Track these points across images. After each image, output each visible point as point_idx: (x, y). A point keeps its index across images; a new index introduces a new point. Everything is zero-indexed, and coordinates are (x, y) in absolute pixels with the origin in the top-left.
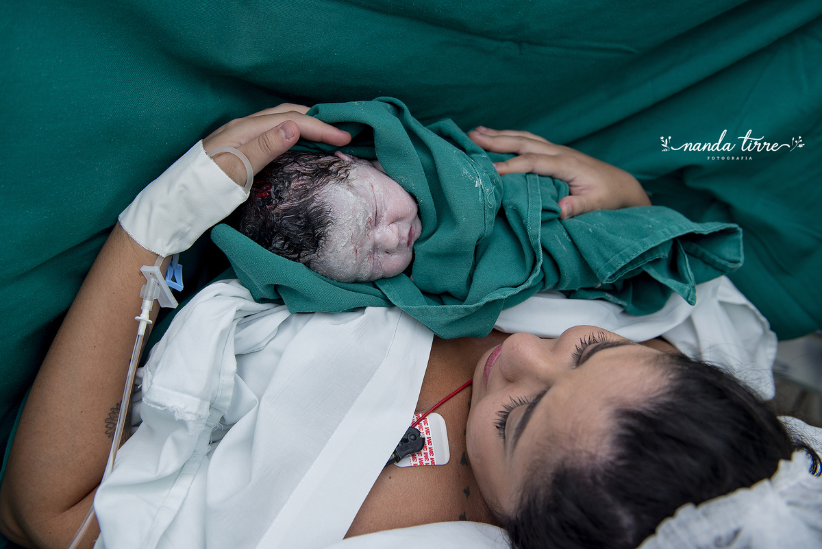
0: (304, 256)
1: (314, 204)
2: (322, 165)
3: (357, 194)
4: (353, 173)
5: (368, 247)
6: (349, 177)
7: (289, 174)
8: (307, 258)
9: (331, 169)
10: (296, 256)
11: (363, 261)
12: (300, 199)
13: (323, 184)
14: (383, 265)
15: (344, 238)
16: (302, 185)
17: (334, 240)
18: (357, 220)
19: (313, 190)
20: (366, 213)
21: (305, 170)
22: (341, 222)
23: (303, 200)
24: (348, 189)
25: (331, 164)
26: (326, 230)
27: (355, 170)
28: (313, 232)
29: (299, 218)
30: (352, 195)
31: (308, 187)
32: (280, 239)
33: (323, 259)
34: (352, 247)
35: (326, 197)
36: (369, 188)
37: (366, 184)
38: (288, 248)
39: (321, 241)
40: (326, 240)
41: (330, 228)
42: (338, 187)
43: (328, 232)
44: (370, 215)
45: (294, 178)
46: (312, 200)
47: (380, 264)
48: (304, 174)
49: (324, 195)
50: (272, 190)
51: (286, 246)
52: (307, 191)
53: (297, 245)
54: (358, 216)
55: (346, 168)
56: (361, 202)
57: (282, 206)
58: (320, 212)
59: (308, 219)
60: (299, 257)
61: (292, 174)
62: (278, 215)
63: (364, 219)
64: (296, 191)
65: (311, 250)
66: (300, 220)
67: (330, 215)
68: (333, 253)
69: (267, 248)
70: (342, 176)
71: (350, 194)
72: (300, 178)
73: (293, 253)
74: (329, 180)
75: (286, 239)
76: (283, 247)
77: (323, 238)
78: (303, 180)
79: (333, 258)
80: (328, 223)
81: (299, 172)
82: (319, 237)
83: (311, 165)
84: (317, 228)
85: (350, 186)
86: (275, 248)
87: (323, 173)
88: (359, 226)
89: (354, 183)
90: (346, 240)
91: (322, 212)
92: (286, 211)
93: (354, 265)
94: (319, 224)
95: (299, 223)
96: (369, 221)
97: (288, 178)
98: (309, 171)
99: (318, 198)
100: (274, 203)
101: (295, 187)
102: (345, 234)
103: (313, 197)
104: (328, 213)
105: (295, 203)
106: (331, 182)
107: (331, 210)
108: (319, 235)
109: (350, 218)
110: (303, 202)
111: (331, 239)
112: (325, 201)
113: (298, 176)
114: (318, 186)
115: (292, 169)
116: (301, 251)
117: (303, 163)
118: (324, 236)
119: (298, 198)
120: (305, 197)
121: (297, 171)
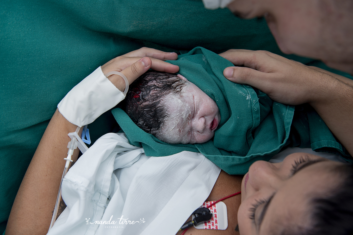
0: (153, 131)
1: (160, 105)
2: (169, 82)
3: (184, 101)
4: (184, 89)
5: (187, 129)
6: (182, 91)
7: (150, 86)
8: (154, 132)
9: (173, 85)
10: (149, 130)
11: (184, 136)
12: (153, 101)
13: (166, 94)
14: (196, 138)
15: (173, 125)
16: (155, 93)
17: (168, 125)
18: (182, 115)
19: (161, 97)
20: (188, 111)
21: (158, 85)
22: (172, 116)
23: (154, 101)
24: (179, 98)
25: (174, 82)
26: (164, 120)
27: (186, 87)
28: (158, 119)
29: (152, 111)
30: (181, 102)
31: (158, 95)
32: (142, 121)
33: (161, 134)
34: (178, 129)
35: (166, 102)
36: (192, 97)
37: (190, 95)
38: (146, 125)
39: (162, 125)
40: (163, 125)
41: (166, 119)
42: (174, 97)
43: (165, 121)
44: (190, 113)
45: (152, 89)
46: (159, 102)
47: (195, 137)
48: (158, 87)
50: (140, 95)
51: (144, 124)
52: (157, 97)
53: (150, 125)
54: (182, 113)
55: (181, 85)
56: (186, 106)
57: (145, 104)
58: (162, 110)
59: (156, 111)
60: (150, 131)
61: (152, 86)
62: (142, 108)
63: (186, 114)
64: (152, 96)
65: (156, 128)
66: (152, 112)
67: (167, 112)
68: (167, 132)
69: (136, 124)
70: (178, 90)
71: (180, 101)
72: (155, 89)
73: (148, 128)
74: (170, 92)
75: (145, 121)
76: (143, 124)
77: (162, 124)
78: (157, 90)
79: (167, 134)
80: (165, 116)
81: (155, 85)
82: (160, 123)
83: (163, 82)
84: (160, 118)
85: (181, 96)
86: (139, 124)
87: (168, 87)
88: (183, 118)
89: (184, 94)
90: (175, 126)
91: (163, 110)
92: (146, 106)
93: (179, 138)
94: (161, 116)
95: (151, 113)
96: (190, 116)
97: (149, 88)
98: (161, 86)
99: (162, 102)
100: (141, 102)
101: (152, 94)
102: (174, 122)
103: (160, 101)
104: (166, 111)
105: (151, 103)
106: (171, 93)
107: (168, 110)
108: (160, 122)
109: (178, 114)
110: (154, 103)
111: (166, 125)
112: (165, 104)
113: (155, 88)
114: (163, 95)
115: (152, 84)
116: (151, 128)
117: (158, 81)
118: (163, 123)
119: (152, 100)
120: (156, 100)
121: (154, 85)
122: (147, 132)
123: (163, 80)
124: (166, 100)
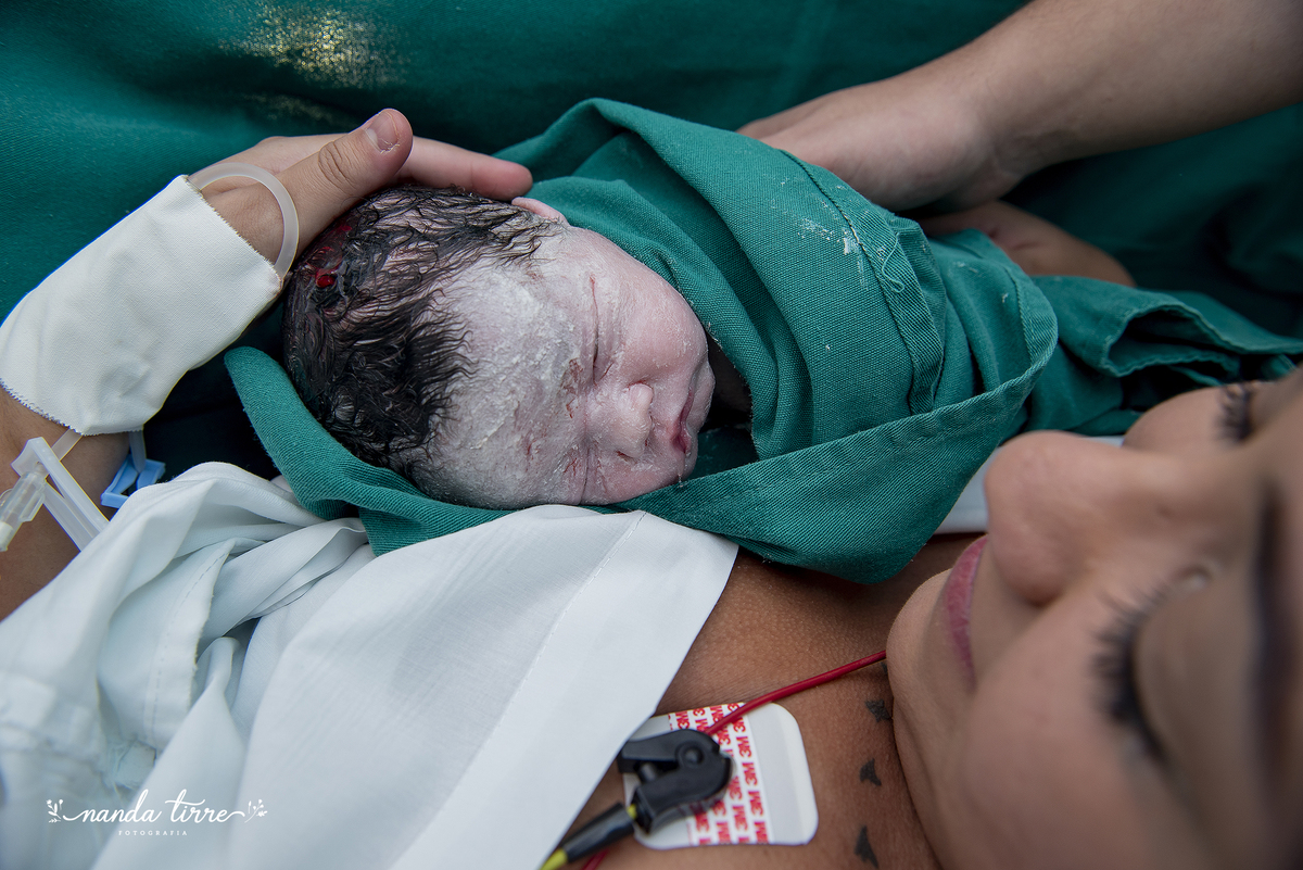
0: (397, 451)
1: (427, 316)
2: (477, 219)
3: (547, 297)
4: (547, 246)
5: (565, 437)
6: (537, 255)
7: (387, 233)
8: (404, 455)
9: (496, 230)
10: (378, 447)
11: (549, 473)
12: (400, 298)
13: (461, 265)
14: (611, 485)
15: (495, 414)
16: (409, 262)
17: (466, 419)
18: (537, 367)
19: (433, 277)
20: (564, 348)
21: (428, 228)
22: (488, 370)
23: (404, 301)
24: (523, 284)
26: (448, 390)
27: (556, 239)
28: (418, 389)
29: (391, 351)
30: (531, 299)
31: (423, 270)
32: (346, 401)
33: (438, 463)
34: (517, 439)
35: (458, 300)
36: (582, 285)
37: (577, 273)
38: (365, 425)
39: (436, 419)
40: (445, 417)
41: (458, 385)
42: (497, 276)
43: (454, 397)
44: (576, 354)
45: (397, 245)
46: (424, 304)
47: (604, 482)
48: (425, 237)
49: (457, 294)
50: (341, 272)
51: (358, 420)
52: (420, 280)
53: (382, 420)
54: (539, 356)
55: (535, 234)
56: (553, 319)
57: (357, 314)
58: (437, 341)
59: (408, 347)
60: (387, 450)
61: (396, 234)
62: (345, 336)
63: (556, 364)
64: (394, 276)
65: (412, 437)
66: (389, 354)
67: (461, 350)
68: (463, 451)
70: (517, 249)
71: (525, 295)
72: (412, 246)
73: (376, 439)
74: (479, 256)
75: (359, 402)
76: (353, 420)
77: (440, 411)
78: (417, 250)
79: (462, 464)
80: (455, 370)
81: (413, 230)
82: (431, 408)
83: (449, 217)
84: (429, 383)
85: (533, 276)
86: (337, 421)
87: (480, 234)
88: (539, 384)
89: (546, 270)
90: (501, 421)
91: (441, 341)
92: (365, 329)
93: (522, 484)
94: (433, 370)
95: (386, 361)
96: (574, 370)
97: (382, 242)
98: (440, 230)
99: (441, 300)
100: (340, 308)
101: (393, 267)
102: (499, 402)
103: (429, 296)
104: (458, 346)
105: (386, 307)
106: (483, 262)
107: (467, 338)
108: (430, 401)
109: (515, 360)
110: (403, 307)
111: (458, 416)
112: (456, 309)
113: (408, 242)
114: (448, 269)
115: (400, 222)
116: (390, 437)
117: (429, 212)
118: (443, 407)
119: (394, 296)
120: (412, 294)
121: (409, 229)
122: (374, 459)
123: (452, 211)
124: (459, 293)
